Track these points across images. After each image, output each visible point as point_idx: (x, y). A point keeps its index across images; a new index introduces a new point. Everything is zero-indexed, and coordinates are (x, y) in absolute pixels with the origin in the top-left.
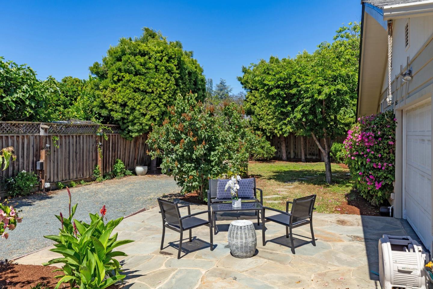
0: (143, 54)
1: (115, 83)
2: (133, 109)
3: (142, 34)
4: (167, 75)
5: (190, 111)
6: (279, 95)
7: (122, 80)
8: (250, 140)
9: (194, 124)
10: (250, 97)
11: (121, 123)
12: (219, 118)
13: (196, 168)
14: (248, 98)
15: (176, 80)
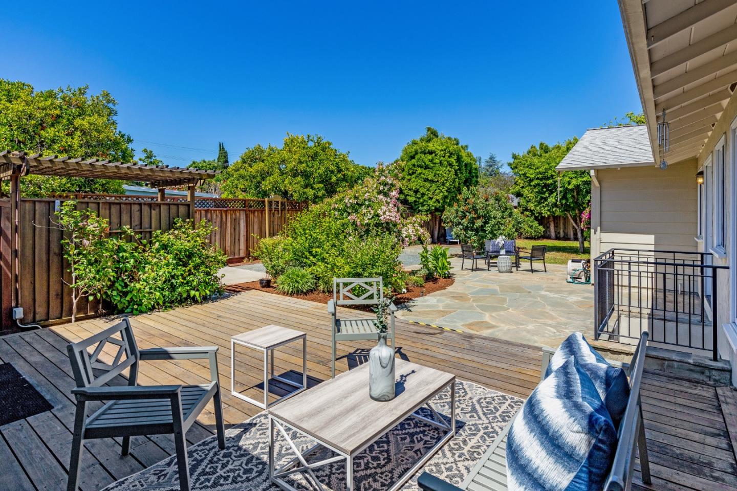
0: (431, 153)
1: (410, 175)
2: (423, 194)
3: (424, 133)
4: (448, 168)
5: (473, 198)
6: (538, 184)
7: (415, 173)
8: (516, 218)
9: (475, 207)
10: (519, 181)
11: (413, 205)
12: (492, 201)
13: (475, 235)
14: (517, 181)
15: (456, 171)
